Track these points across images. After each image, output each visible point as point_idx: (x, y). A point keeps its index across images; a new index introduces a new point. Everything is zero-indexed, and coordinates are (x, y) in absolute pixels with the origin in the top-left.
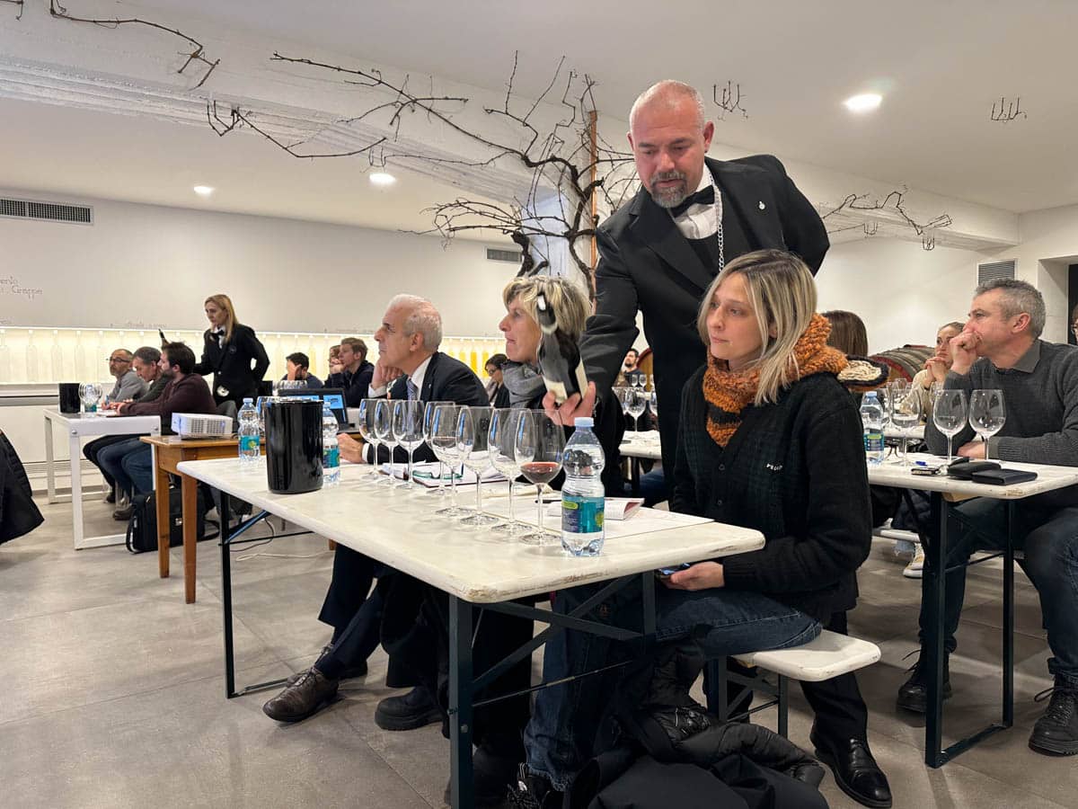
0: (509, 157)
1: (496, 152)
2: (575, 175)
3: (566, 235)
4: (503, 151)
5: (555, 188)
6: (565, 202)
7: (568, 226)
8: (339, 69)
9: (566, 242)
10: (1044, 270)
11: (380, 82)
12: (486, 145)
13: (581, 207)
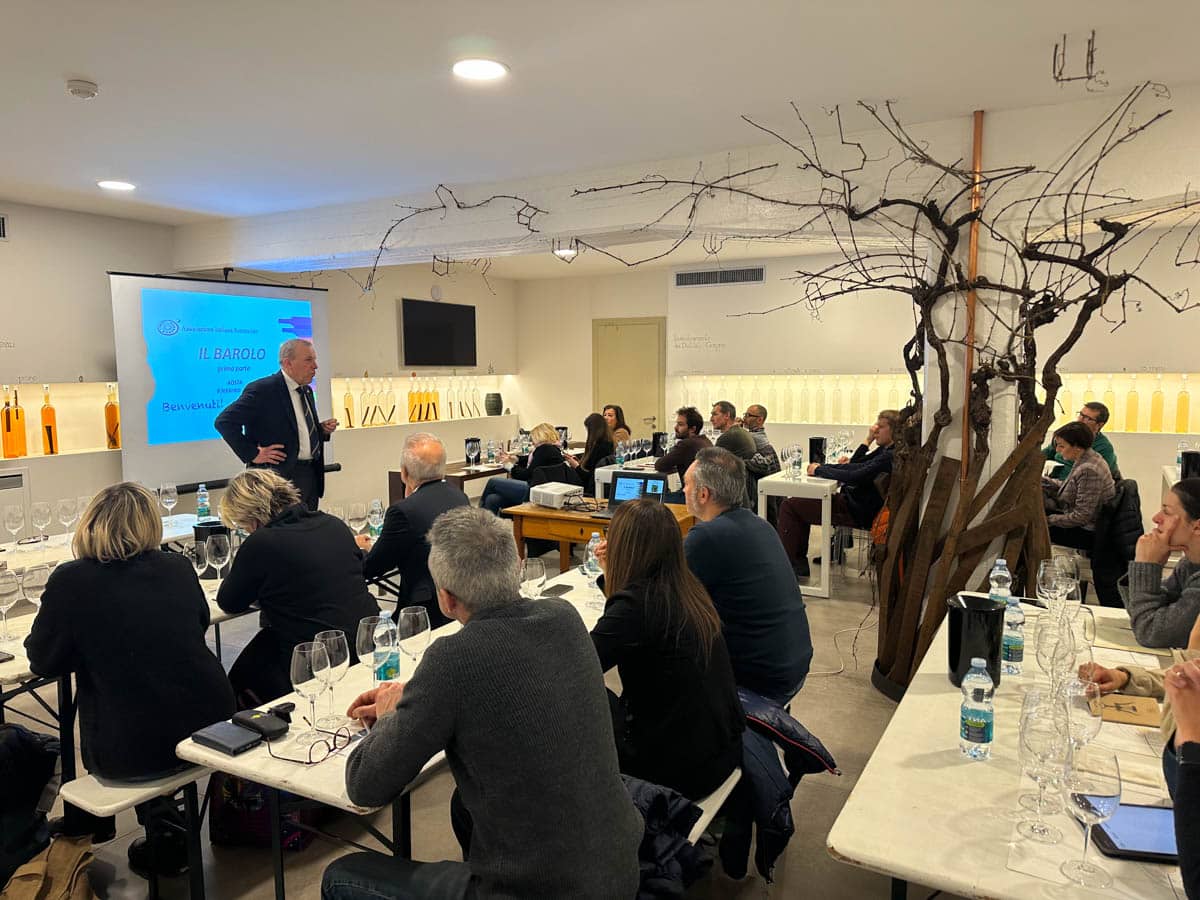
0: (829, 215)
1: (812, 213)
2: (931, 211)
4: (823, 209)
8: (621, 186)
11: (666, 182)
13: (948, 250)
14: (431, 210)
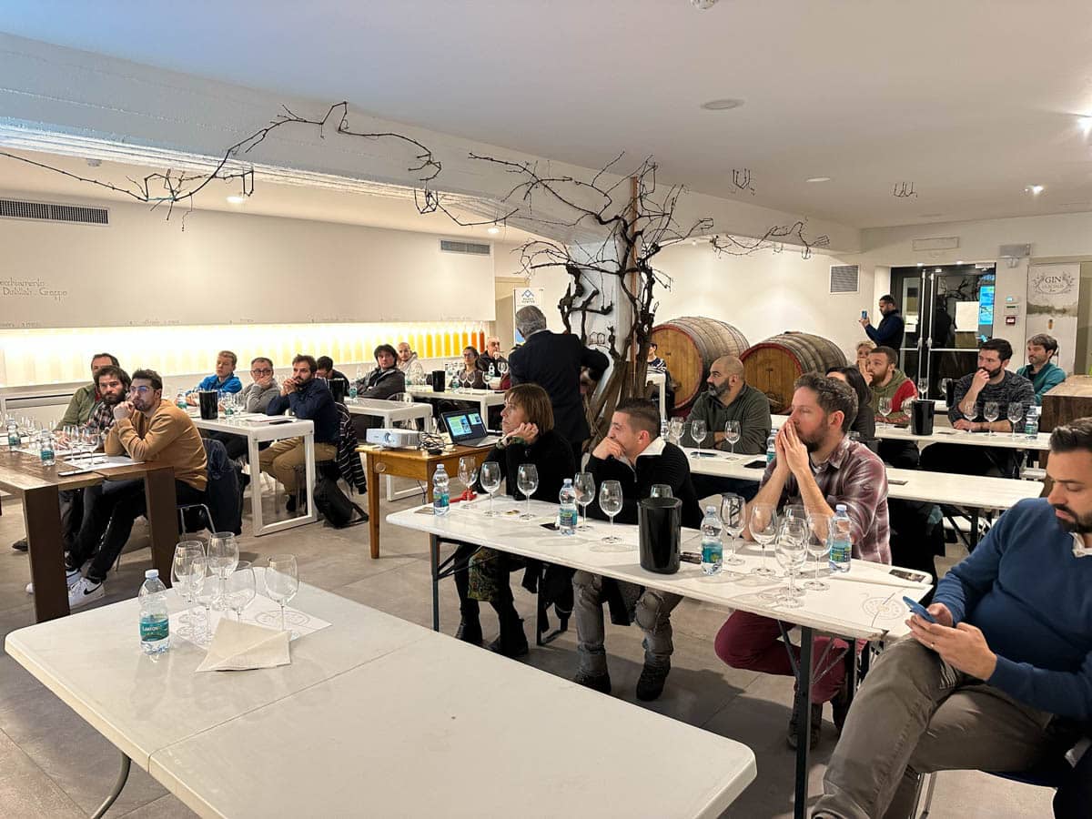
0: (588, 217)
2: (626, 228)
3: (617, 273)
4: (584, 213)
7: (619, 266)
8: (507, 163)
11: (525, 169)
12: (575, 210)
13: (628, 251)
14: (305, 121)
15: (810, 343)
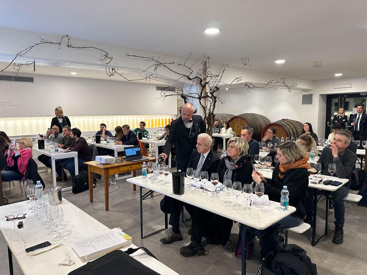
0: (184, 77)
1: (180, 76)
2: (201, 81)
3: (198, 98)
4: (183, 76)
5: (196, 85)
6: (198, 88)
7: (199, 95)
8: (143, 57)
9: (198, 100)
10: (321, 97)
11: (153, 59)
12: (179, 75)
13: (202, 90)
14: (52, 43)
15: (291, 123)
